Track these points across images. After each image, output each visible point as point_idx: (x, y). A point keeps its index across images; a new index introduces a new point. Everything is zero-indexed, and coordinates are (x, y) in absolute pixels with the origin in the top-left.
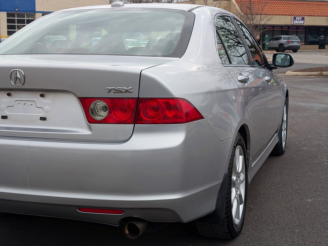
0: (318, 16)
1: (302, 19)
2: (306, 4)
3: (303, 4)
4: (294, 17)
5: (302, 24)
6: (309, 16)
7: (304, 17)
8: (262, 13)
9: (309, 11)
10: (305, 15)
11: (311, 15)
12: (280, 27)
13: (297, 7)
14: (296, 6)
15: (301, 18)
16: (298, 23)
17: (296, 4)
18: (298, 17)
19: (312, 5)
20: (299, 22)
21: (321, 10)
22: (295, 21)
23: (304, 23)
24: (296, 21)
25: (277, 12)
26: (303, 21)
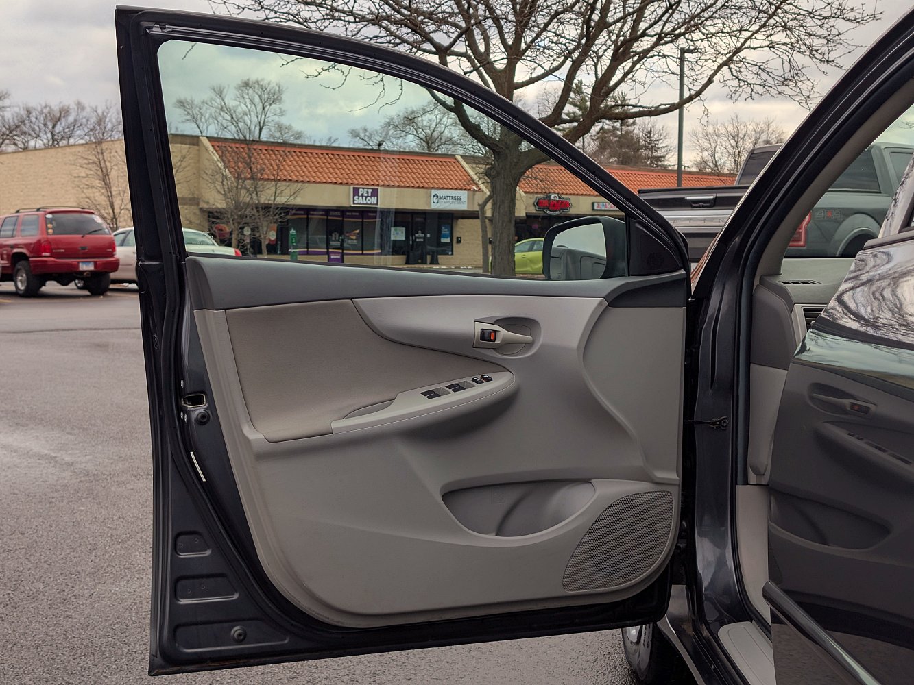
0: (409, 187)
3: (373, 159)
6: (389, 186)
7: (378, 189)
8: (279, 178)
9: (387, 175)
10: (378, 185)
11: (392, 184)
12: (323, 213)
14: (357, 163)
17: (358, 158)
18: (363, 188)
19: (393, 161)
21: (414, 173)
25: (314, 175)
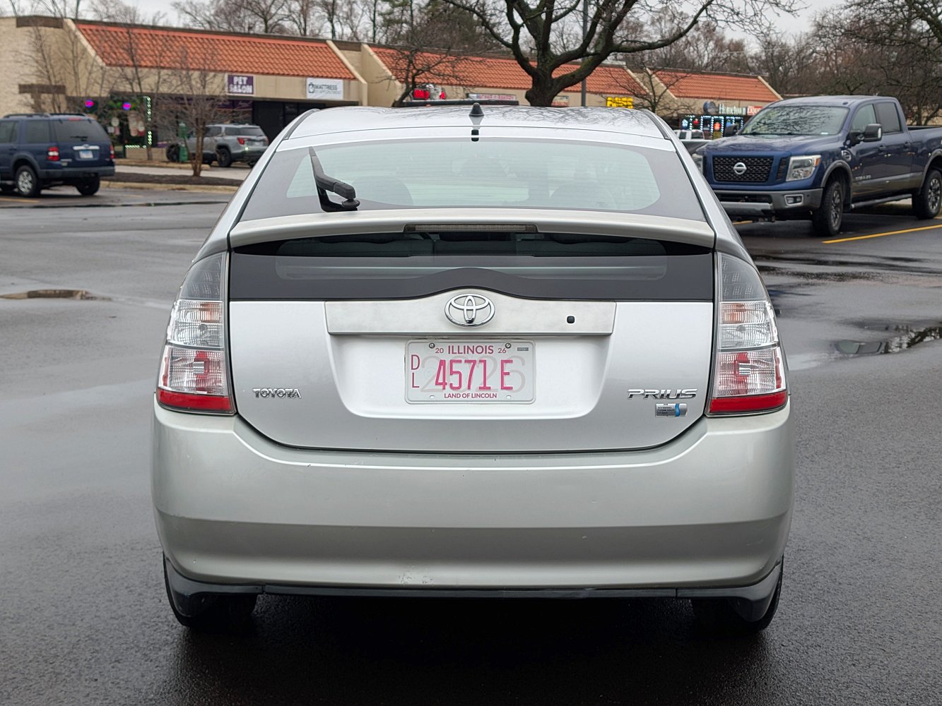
0: (283, 75)
1: (247, 81)
2: (249, 42)
3: (244, 44)
4: (229, 76)
5: (249, 93)
6: (263, 74)
7: (252, 78)
9: (260, 61)
10: (252, 73)
11: (266, 71)
13: (230, 49)
15: (245, 79)
16: (240, 91)
18: (238, 76)
19: (264, 46)
20: (241, 88)
21: (287, 60)
22: (231, 85)
23: (252, 93)
24: (233, 87)
26: (251, 87)
